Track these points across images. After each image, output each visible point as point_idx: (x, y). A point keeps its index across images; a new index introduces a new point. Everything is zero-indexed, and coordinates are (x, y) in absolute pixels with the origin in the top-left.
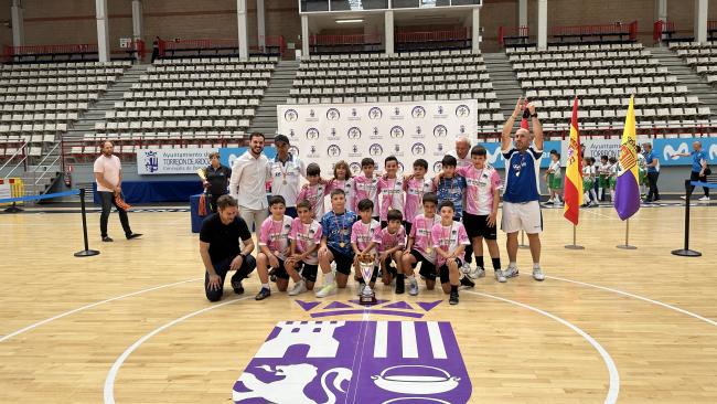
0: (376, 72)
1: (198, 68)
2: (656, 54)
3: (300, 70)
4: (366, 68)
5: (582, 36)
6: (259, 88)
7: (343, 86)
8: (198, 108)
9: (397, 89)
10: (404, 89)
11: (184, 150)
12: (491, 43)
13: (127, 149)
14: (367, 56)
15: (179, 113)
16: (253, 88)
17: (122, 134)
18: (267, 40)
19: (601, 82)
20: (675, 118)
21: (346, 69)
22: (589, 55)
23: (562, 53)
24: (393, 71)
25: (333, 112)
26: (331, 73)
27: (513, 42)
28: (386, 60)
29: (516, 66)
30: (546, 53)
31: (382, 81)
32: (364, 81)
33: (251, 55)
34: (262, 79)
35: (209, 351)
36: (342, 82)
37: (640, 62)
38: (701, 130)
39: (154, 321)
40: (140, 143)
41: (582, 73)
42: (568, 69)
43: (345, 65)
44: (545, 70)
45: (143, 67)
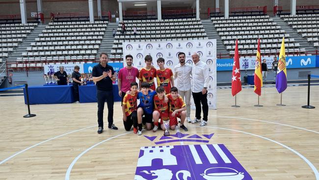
1: (71, 26)
2: (275, 20)
3: (119, 27)
4: (149, 26)
5: (243, 12)
6: (100, 35)
7: (139, 35)
9: (164, 36)
10: (167, 36)
11: (67, 65)
12: (203, 15)
13: (39, 65)
14: (149, 21)
15: (63, 48)
16: (97, 36)
17: (36, 58)
18: (102, 13)
19: (253, 32)
21: (140, 27)
22: (247, 21)
23: (235, 19)
24: (162, 28)
27: (212, 15)
28: (158, 23)
29: (216, 26)
30: (229, 20)
31: (157, 32)
32: (149, 32)
33: (95, 20)
34: (101, 31)
36: (139, 33)
37: (269, 24)
38: (297, 53)
40: (45, 62)
41: (245, 28)
42: (238, 27)
43: (140, 25)
44: (229, 27)
45: (44, 26)
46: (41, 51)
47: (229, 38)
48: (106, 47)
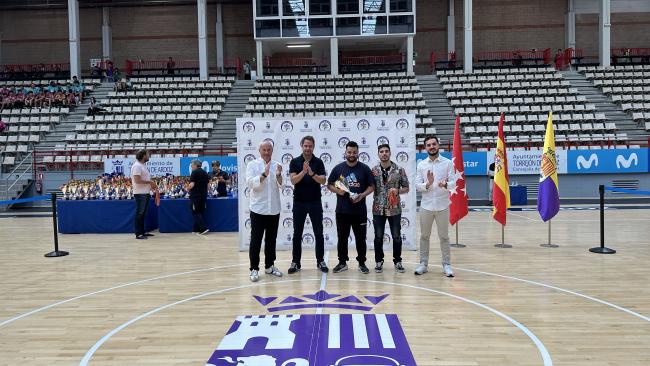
0: (323, 91)
1: (162, 86)
2: (569, 76)
3: (255, 88)
4: (314, 88)
5: (503, 61)
6: (217, 104)
7: (293, 103)
8: (162, 121)
9: (342, 106)
10: (348, 105)
12: (423, 66)
13: (96, 158)
14: (314, 77)
15: (145, 126)
16: (212, 104)
17: (91, 145)
18: (225, 62)
19: (520, 100)
20: (586, 132)
21: (296, 88)
22: (509, 78)
23: (486, 75)
24: (338, 90)
25: (286, 125)
26: (283, 92)
27: (443, 65)
28: (332, 80)
29: (446, 87)
30: (472, 75)
31: (328, 98)
32: (312, 98)
33: (210, 75)
34: (221, 96)
35: (174, 344)
36: (292, 99)
37: (554, 84)
38: (609, 143)
39: (121, 316)
40: (108, 153)
41: (504, 93)
42: (491, 89)
43: (295, 84)
44: (471, 90)
46: (103, 132)
47: (471, 110)
48: (227, 127)
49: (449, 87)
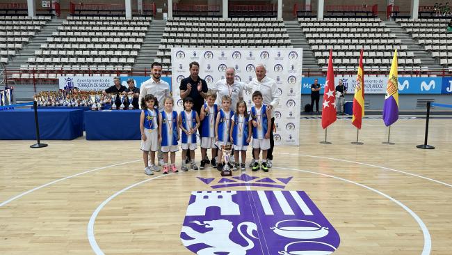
0: (217, 30)
1: (98, 23)
2: (389, 25)
3: (167, 26)
4: (210, 27)
5: (344, 12)
6: (140, 37)
7: (196, 38)
8: (99, 50)
9: (231, 41)
10: (236, 41)
11: (91, 78)
12: (287, 14)
13: (52, 76)
14: (211, 19)
15: (86, 53)
16: (136, 37)
17: (48, 66)
18: (144, 6)
19: (356, 41)
21: (197, 27)
22: (349, 25)
23: (333, 22)
24: (228, 30)
26: (187, 29)
27: (302, 14)
28: (223, 22)
29: (305, 30)
30: (323, 22)
31: (221, 36)
32: (210, 35)
34: (142, 32)
36: (195, 35)
37: (379, 30)
38: (416, 73)
40: (61, 72)
41: (345, 35)
42: (336, 33)
43: (197, 24)
44: (322, 33)
45: (60, 21)
46: (56, 56)
47: (322, 47)
48: (147, 55)
49: (307, 30)
